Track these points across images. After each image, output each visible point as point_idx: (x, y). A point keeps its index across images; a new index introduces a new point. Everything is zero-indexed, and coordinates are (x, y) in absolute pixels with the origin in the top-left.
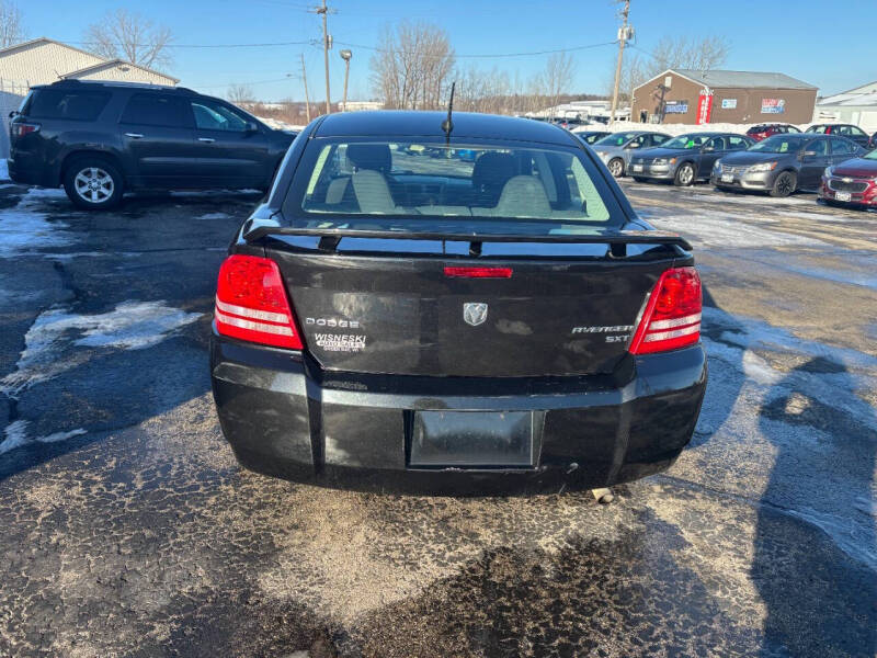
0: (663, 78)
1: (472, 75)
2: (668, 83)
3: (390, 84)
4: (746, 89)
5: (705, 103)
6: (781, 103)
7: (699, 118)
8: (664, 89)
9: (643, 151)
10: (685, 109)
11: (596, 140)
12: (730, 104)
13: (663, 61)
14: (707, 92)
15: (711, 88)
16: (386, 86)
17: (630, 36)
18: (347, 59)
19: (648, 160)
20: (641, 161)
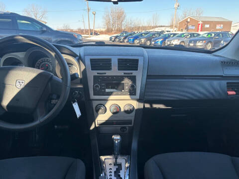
0: (187, 19)
1: (131, 20)
2: (189, 20)
3: (108, 23)
4: (212, 22)
5: (200, 26)
6: (222, 25)
7: (198, 30)
8: (188, 22)
9: (191, 39)
10: (194, 28)
11: (173, 36)
12: (207, 26)
13: (185, 15)
14: (201, 23)
15: (202, 21)
16: (107, 24)
17: (178, 6)
18: (94, 14)
19: (195, 41)
20: (193, 42)
